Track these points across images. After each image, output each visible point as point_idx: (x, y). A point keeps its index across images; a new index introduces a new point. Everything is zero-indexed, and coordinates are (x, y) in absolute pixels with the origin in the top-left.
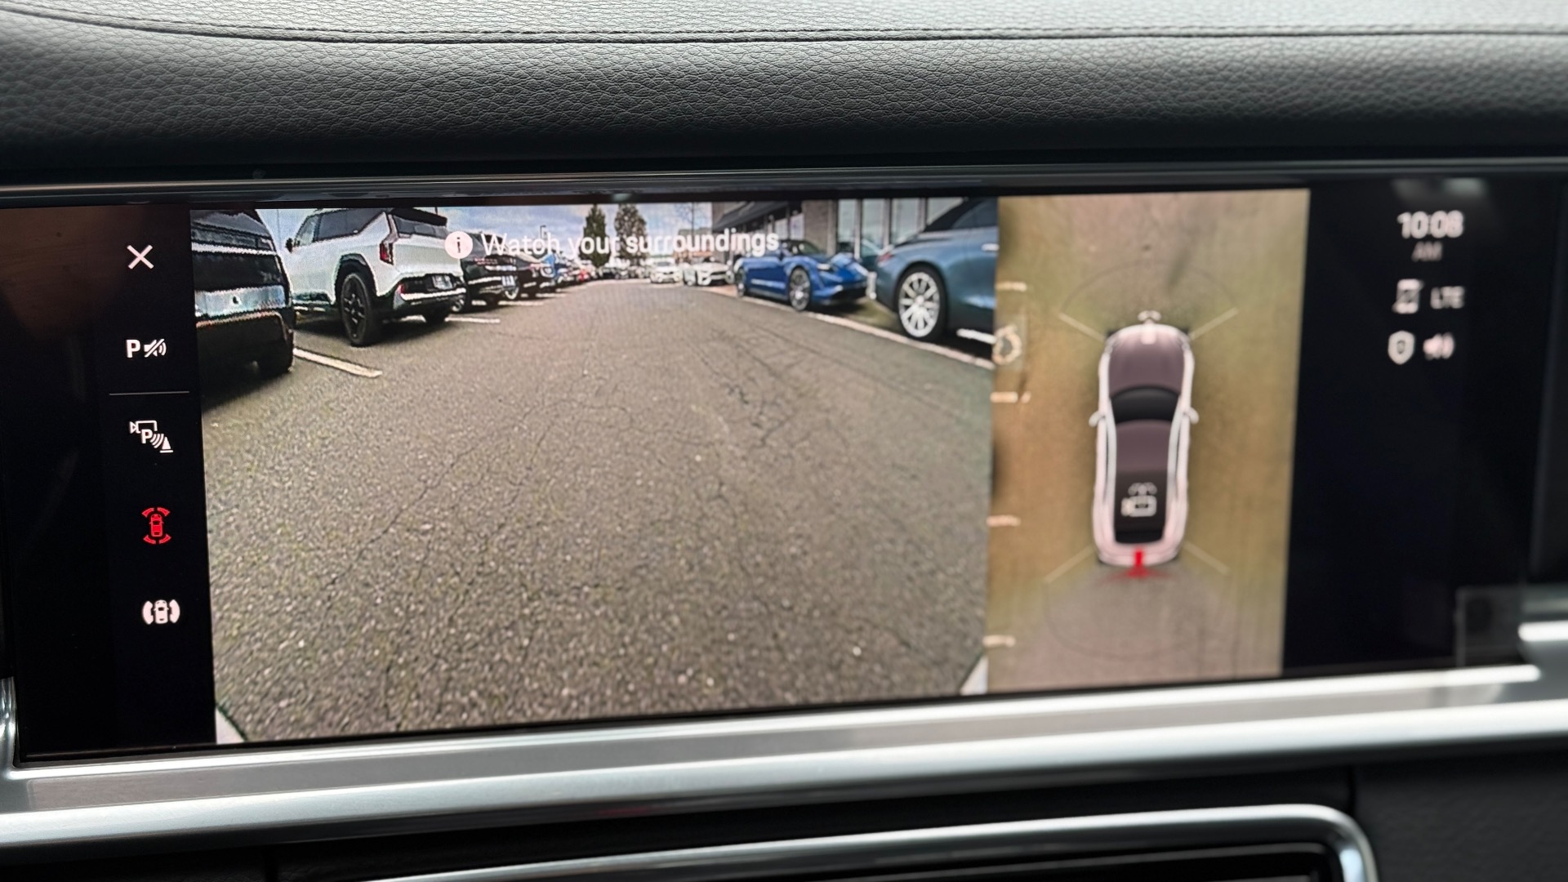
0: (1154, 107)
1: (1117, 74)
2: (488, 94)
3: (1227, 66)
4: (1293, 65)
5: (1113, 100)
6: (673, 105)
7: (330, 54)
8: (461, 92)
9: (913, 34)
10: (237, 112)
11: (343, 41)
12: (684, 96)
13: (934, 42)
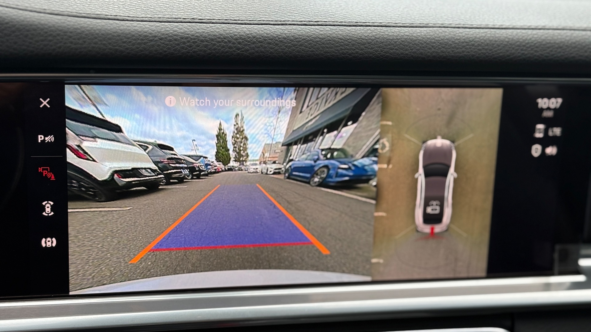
0: (445, 55)
1: (431, 42)
2: (184, 43)
3: (473, 40)
4: (499, 40)
5: (429, 52)
6: (256, 49)
7: (122, 25)
8: (174, 42)
9: (351, 24)
10: (85, 48)
11: (127, 20)
12: (261, 46)
13: (360, 27)
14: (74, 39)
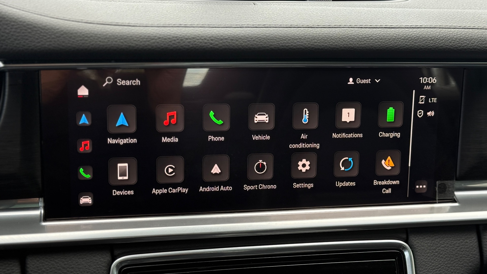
0: (352, 46)
1: (342, 37)
3: (372, 36)
4: (390, 36)
8: (168, 40)
10: (109, 45)
13: (293, 28)
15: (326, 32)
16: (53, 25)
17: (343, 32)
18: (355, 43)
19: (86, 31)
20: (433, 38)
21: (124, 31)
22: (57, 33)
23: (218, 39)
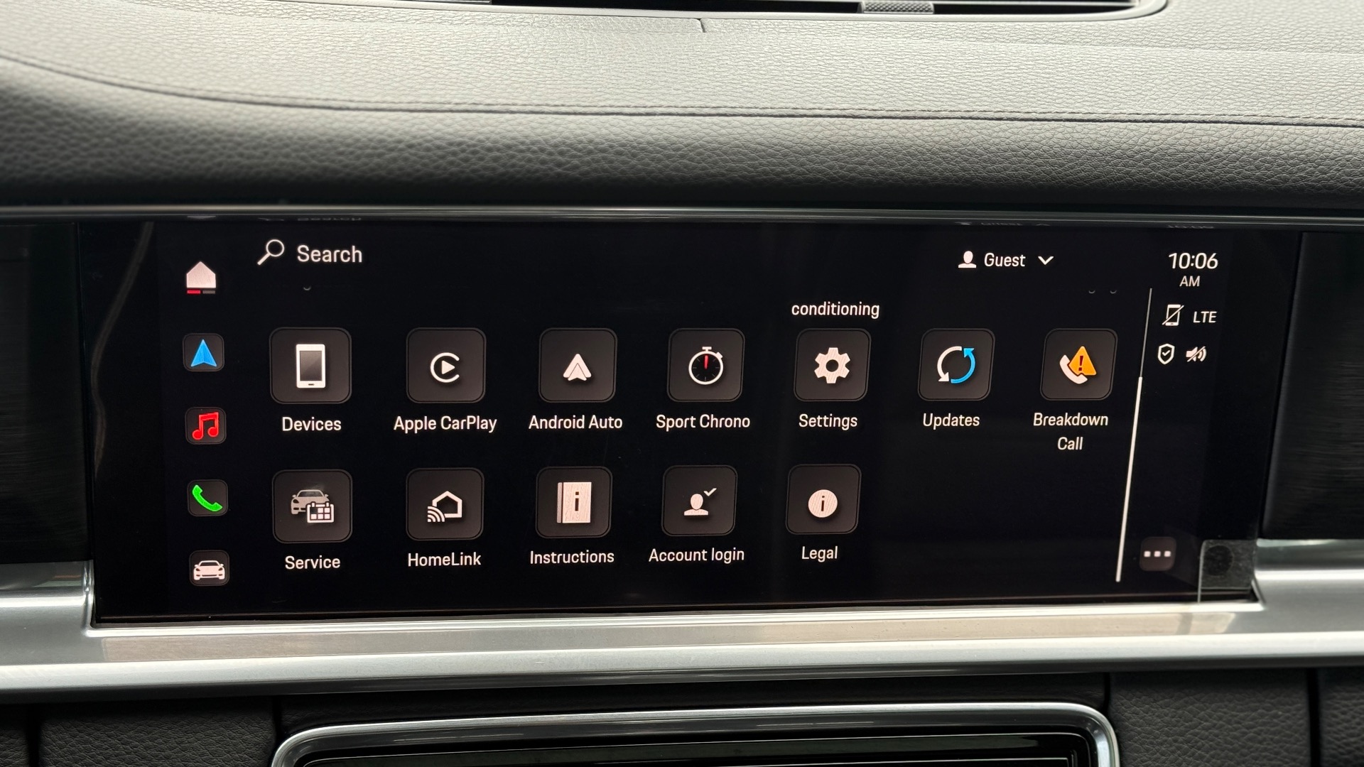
0: (968, 176)
3: (1027, 145)
8: (435, 152)
9: (785, 112)
14: (247, 148)
15: (894, 133)
16: (109, 107)
17: (943, 133)
18: (977, 166)
19: (201, 125)
20: (1206, 155)
21: (312, 126)
22: (119, 129)
23: (580, 150)
